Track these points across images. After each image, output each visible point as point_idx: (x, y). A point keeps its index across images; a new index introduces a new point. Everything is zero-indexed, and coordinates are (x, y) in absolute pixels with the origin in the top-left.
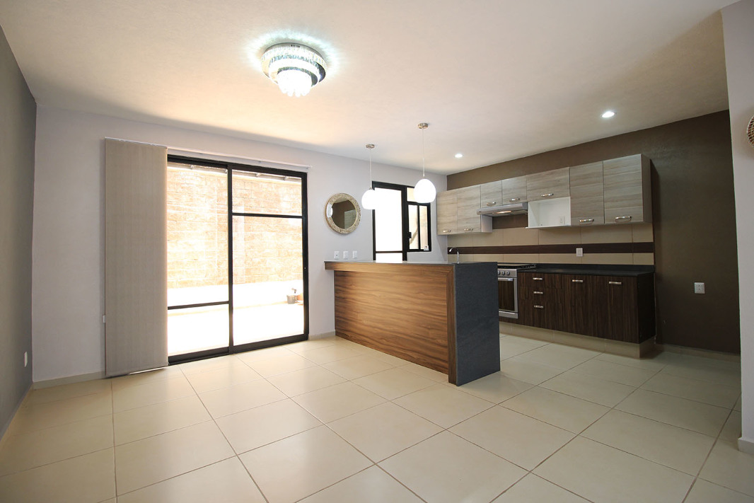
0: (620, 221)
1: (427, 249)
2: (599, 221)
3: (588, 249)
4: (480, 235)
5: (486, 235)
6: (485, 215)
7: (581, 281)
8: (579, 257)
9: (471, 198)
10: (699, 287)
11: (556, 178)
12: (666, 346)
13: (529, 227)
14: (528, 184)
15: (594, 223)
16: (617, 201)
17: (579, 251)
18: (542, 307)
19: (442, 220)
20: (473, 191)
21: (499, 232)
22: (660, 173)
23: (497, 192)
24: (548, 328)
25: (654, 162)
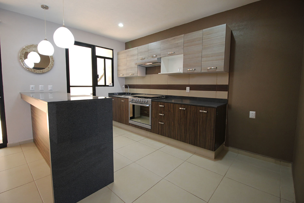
0: (210, 70)
1: (112, 85)
2: (198, 70)
3: (193, 88)
4: (137, 77)
5: (143, 77)
6: (140, 66)
7: (185, 109)
8: (188, 92)
9: (133, 55)
10: (252, 114)
11: (177, 42)
12: (230, 148)
13: (161, 73)
14: (161, 46)
15: (196, 71)
16: (209, 57)
17: (188, 88)
18: (163, 123)
19: (121, 68)
20: (134, 51)
21: (149, 76)
22: (236, 39)
23: (146, 51)
24: (165, 136)
25: (233, 32)
